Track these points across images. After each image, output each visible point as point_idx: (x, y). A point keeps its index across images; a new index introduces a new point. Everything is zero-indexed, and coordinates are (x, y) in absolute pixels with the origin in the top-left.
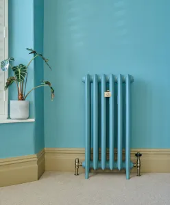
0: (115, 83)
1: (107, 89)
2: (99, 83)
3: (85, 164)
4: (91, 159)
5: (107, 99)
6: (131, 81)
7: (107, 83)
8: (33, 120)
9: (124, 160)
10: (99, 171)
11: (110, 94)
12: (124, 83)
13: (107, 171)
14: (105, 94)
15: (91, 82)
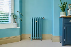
0: (38, 19)
1: (36, 21)
2: (34, 19)
3: (31, 37)
4: (33, 36)
5: (36, 23)
6: (42, 19)
7: (36, 19)
8: (19, 27)
9: (40, 37)
10: (34, 39)
11: (37, 22)
12: (40, 19)
13: (36, 39)
14: (36, 22)
15: (32, 19)
